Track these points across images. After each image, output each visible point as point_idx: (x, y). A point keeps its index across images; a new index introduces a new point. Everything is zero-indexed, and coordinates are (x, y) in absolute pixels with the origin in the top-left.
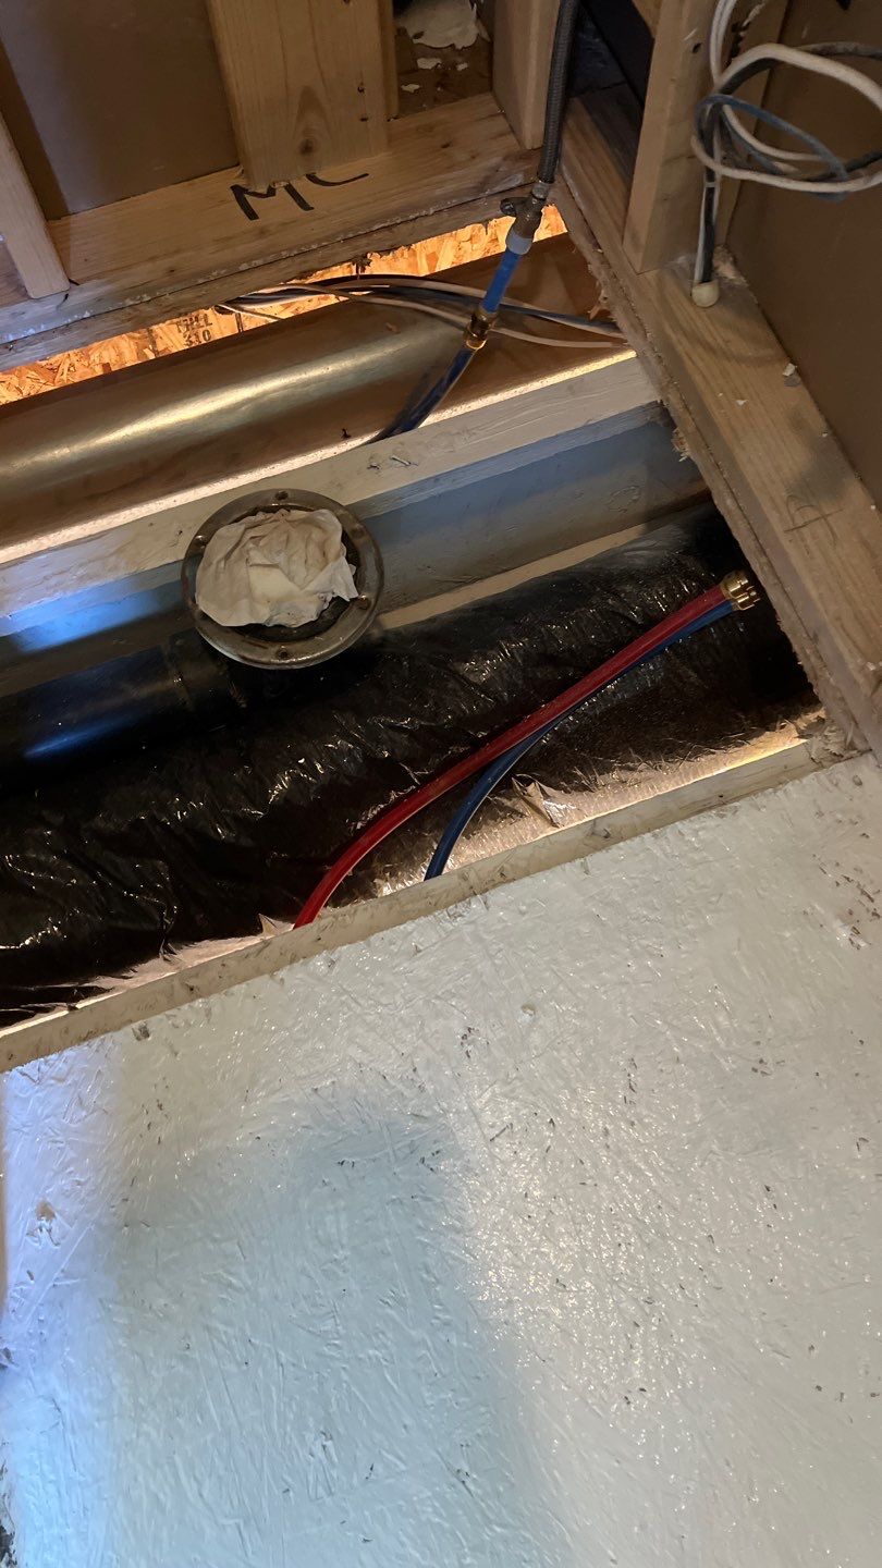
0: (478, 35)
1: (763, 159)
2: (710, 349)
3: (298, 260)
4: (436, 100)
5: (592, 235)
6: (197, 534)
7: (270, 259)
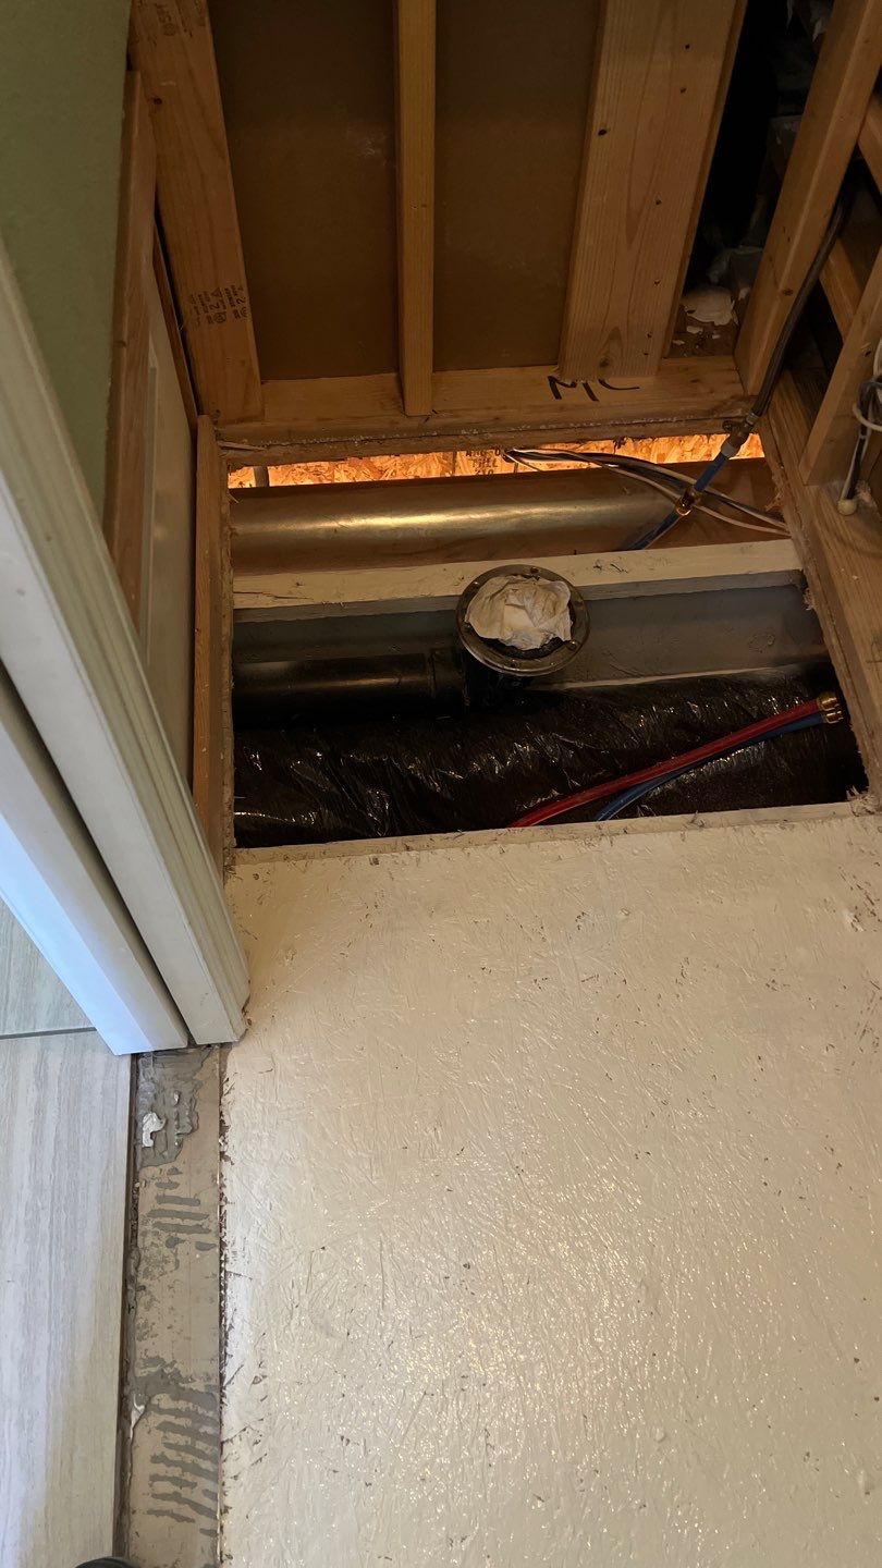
0: (731, 320)
2: (841, 540)
3: (578, 431)
4: (694, 354)
5: (780, 461)
6: (476, 580)
7: (560, 426)
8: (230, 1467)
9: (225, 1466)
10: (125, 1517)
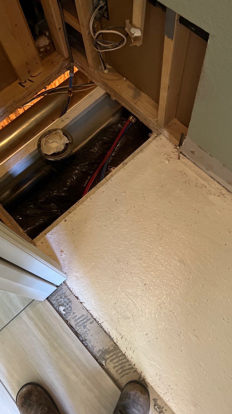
0: (49, 42)
1: (106, 47)
2: (110, 80)
3: (34, 92)
4: (47, 56)
5: (83, 69)
6: (38, 143)
7: (29, 93)
8: (129, 357)
9: (128, 358)
10: (117, 382)
